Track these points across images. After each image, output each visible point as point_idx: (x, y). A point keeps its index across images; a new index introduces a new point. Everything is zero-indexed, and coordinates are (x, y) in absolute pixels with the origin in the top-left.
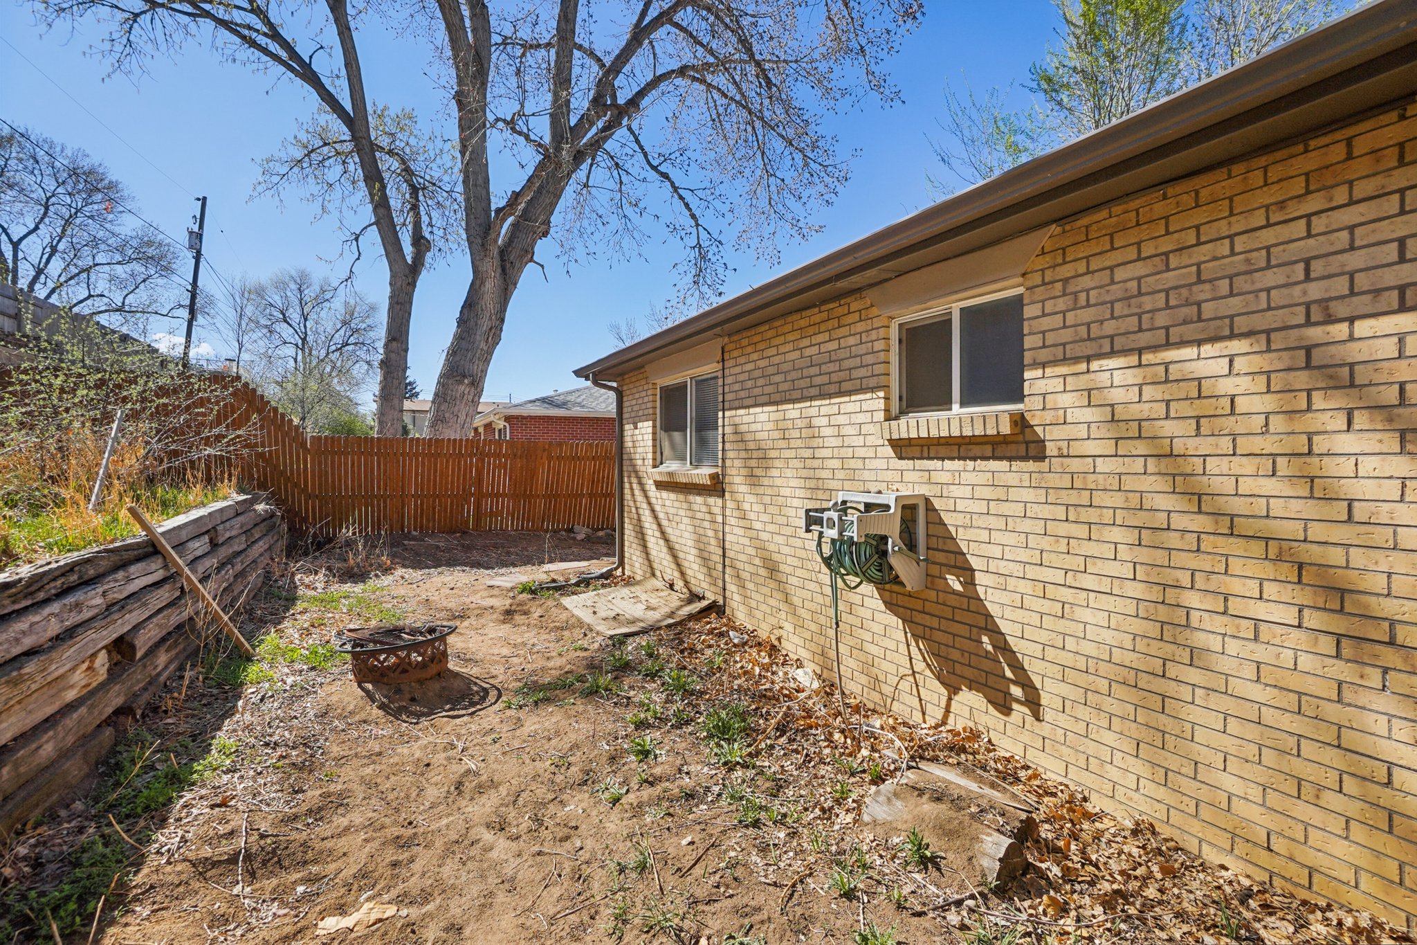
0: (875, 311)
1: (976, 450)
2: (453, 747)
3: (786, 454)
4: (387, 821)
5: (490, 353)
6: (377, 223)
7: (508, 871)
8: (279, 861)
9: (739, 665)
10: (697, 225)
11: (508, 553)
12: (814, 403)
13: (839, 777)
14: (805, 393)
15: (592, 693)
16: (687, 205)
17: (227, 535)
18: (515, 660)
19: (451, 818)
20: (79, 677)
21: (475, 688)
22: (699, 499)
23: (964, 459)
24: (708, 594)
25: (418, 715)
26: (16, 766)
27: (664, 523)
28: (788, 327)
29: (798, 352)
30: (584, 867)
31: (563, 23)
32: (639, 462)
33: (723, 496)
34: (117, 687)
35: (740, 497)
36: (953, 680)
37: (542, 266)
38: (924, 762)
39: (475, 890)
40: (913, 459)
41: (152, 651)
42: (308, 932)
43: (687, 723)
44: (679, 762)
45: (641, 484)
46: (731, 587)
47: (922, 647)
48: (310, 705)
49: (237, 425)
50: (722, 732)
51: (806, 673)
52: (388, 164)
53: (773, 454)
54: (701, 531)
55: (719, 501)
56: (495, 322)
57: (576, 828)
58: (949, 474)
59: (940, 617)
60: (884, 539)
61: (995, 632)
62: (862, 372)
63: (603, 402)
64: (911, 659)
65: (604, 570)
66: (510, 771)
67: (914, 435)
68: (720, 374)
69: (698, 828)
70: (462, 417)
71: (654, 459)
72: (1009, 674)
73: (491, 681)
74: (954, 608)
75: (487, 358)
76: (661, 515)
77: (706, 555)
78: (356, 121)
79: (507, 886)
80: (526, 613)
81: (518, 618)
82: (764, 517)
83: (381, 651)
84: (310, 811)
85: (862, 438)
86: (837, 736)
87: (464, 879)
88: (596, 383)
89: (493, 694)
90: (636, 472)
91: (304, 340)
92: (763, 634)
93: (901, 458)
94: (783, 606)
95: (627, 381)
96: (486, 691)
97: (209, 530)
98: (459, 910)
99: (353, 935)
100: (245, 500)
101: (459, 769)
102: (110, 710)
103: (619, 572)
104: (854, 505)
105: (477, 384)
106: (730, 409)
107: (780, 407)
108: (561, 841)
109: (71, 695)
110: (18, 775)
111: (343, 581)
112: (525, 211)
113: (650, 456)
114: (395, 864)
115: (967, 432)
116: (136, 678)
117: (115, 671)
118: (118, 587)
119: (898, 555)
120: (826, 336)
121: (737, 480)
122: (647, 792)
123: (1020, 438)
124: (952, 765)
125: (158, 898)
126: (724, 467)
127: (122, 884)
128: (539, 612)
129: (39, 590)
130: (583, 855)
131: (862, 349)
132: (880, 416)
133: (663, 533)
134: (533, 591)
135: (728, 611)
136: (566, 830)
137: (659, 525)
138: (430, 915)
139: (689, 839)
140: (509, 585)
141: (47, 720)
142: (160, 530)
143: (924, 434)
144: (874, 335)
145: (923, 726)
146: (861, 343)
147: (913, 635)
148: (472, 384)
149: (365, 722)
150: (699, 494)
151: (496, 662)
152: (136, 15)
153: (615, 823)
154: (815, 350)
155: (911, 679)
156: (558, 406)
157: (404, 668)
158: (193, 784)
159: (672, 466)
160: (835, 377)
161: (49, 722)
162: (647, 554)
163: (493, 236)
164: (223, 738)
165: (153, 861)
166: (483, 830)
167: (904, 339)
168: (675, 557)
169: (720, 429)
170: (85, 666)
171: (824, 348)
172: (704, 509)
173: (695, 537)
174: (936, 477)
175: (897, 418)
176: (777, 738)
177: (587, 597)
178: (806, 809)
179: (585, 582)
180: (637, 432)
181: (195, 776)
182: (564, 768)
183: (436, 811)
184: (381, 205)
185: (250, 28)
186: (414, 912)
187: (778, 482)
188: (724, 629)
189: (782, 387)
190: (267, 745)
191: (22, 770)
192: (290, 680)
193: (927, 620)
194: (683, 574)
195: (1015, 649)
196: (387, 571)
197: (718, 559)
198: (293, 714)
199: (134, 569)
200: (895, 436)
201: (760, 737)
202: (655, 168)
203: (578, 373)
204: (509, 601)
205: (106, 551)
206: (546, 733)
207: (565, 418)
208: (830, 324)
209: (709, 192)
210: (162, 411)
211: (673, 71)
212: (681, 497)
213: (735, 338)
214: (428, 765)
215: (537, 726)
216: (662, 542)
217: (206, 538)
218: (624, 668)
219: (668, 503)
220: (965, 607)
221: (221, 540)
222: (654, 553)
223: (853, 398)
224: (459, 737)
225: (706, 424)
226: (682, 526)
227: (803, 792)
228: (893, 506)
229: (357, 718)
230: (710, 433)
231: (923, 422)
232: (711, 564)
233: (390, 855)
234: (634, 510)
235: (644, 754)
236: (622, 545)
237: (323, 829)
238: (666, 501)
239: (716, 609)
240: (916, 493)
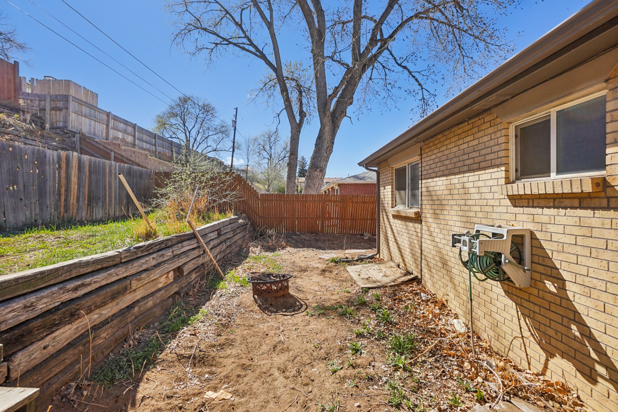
0: (499, 120)
1: (567, 202)
2: (279, 329)
3: (452, 202)
4: (244, 356)
5: (328, 158)
6: (286, 108)
7: (279, 393)
8: (203, 362)
9: (422, 312)
10: (422, 88)
11: (333, 244)
12: (465, 175)
13: (459, 391)
14: (461, 170)
15: (343, 315)
16: (417, 80)
17: (225, 231)
18: (319, 293)
19: (267, 361)
20: (163, 279)
21: (298, 304)
22: (411, 224)
23: (558, 208)
24: (414, 272)
25: (272, 312)
26: (140, 307)
27: (396, 235)
28: (452, 135)
29: (457, 147)
30: (309, 401)
31: (356, 9)
32: (386, 205)
33: (421, 223)
34: (176, 285)
35: (429, 224)
36: (549, 348)
37: (350, 118)
38: (517, 399)
39: (262, 397)
40: (523, 207)
41: (190, 273)
42: (202, 394)
43: (383, 339)
44: (371, 359)
45: (387, 216)
46: (425, 270)
47: (528, 322)
48: (235, 301)
49: (233, 190)
50: (399, 348)
51: (459, 322)
52: (290, 85)
53: (445, 202)
54: (412, 240)
55: (419, 226)
56: (330, 144)
57: (313, 381)
58: (547, 217)
59: (540, 306)
60: (500, 254)
61: (581, 324)
62: (492, 156)
63: (371, 177)
64: (521, 328)
65: (370, 255)
66: (296, 345)
67: (522, 192)
68: (420, 162)
69: (366, 399)
70: (317, 186)
71: (392, 204)
72: (593, 355)
73: (306, 301)
74: (550, 302)
75: (327, 160)
76: (395, 231)
77: (414, 252)
78: (277, 70)
79: (275, 400)
80: (331, 272)
81: (327, 274)
82: (441, 236)
83: (261, 283)
84: (220, 344)
85: (492, 194)
86: (466, 365)
87: (260, 391)
88: (367, 168)
89: (304, 307)
90: (385, 210)
91: (271, 156)
92: (440, 296)
93: (515, 206)
94: (450, 284)
95: (381, 167)
96: (302, 305)
97: (218, 230)
98: (252, 405)
99: (214, 402)
100: (235, 218)
101: (277, 339)
102: (172, 292)
103: (378, 256)
104: (485, 233)
105: (323, 171)
106: (424, 179)
107: (448, 178)
108: (304, 385)
109: (160, 286)
110: (141, 311)
111: (266, 251)
112: (342, 94)
113: (390, 202)
114: (239, 376)
115: (559, 191)
116: (184, 282)
117: (176, 279)
118: (178, 249)
119: (509, 265)
120: (471, 138)
121: (428, 215)
122: (351, 371)
123: (603, 194)
124: (540, 407)
125: (164, 365)
126: (421, 208)
127: (155, 357)
128: (336, 272)
129: (151, 249)
130: (311, 396)
131: (492, 143)
132: (503, 181)
133: (396, 239)
134: (336, 262)
135: (423, 282)
136: (308, 380)
137: (394, 236)
138: (240, 403)
139: (358, 404)
140: (328, 258)
141: (152, 293)
142: (198, 229)
143: (528, 192)
144: (498, 134)
145: (528, 371)
146: (491, 140)
147: (522, 314)
148: (321, 171)
149: (252, 311)
150: (411, 222)
151: (311, 293)
152: (212, 49)
153: (330, 384)
154: (466, 146)
155: (521, 340)
156: (361, 179)
157: (269, 291)
158: (189, 324)
159: (400, 208)
160: (476, 160)
161: (153, 294)
162: (389, 249)
163: (328, 107)
164: (204, 309)
165: (168, 351)
166: (276, 370)
167: (519, 134)
168: (401, 252)
169: (420, 189)
170: (165, 276)
171: (471, 144)
172: (413, 229)
173: (409, 243)
174: (537, 219)
175: (513, 182)
176: (429, 357)
177: (359, 267)
178: (430, 406)
179: (361, 260)
180: (385, 191)
181: (190, 322)
182: (318, 349)
183: (263, 356)
184: (287, 101)
185: (243, 43)
186: (237, 400)
187: (447, 217)
188: (419, 291)
189: (449, 167)
190: (216, 314)
191: (142, 309)
192: (232, 290)
193: (531, 306)
194: (404, 260)
195: (599, 340)
196: (283, 248)
197: (419, 255)
198: (229, 303)
199: (185, 243)
200: (510, 193)
201: (419, 355)
202: (400, 65)
203: (360, 164)
204: (325, 266)
205: (176, 236)
206: (317, 331)
207: (364, 184)
208: (474, 131)
209: (427, 71)
210: (212, 186)
211: (412, 17)
212: (403, 223)
213: (427, 142)
214: (267, 335)
215: (314, 326)
216: (395, 244)
217: (216, 232)
218: (364, 304)
219: (398, 225)
220: (559, 303)
221: (222, 233)
222: (392, 249)
223: (487, 171)
224: (283, 325)
225: (415, 187)
226: (403, 237)
227: (432, 394)
228: (505, 235)
229: (250, 309)
230: (417, 191)
231: (527, 185)
232: (416, 257)
233: (239, 371)
234: (384, 228)
235: (356, 351)
236: (379, 244)
237: (222, 353)
238: (397, 224)
239: (417, 280)
240: (525, 228)
